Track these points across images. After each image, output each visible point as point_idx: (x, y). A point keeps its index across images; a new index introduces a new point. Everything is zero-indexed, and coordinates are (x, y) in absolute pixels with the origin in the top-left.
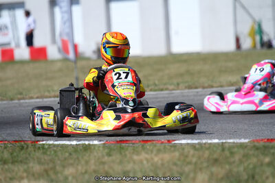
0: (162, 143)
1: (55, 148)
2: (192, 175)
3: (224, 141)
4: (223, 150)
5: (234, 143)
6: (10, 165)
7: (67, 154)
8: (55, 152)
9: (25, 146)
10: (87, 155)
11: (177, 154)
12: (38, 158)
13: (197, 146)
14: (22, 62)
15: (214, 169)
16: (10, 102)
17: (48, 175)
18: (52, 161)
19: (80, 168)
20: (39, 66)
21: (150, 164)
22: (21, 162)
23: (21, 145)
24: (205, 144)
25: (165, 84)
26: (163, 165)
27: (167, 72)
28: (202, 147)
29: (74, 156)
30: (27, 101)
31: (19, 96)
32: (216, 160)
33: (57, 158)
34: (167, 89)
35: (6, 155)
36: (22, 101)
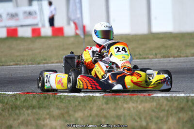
0: (144, 95)
1: (69, 98)
2: (165, 119)
3: (188, 95)
4: (188, 101)
6: (37, 110)
7: (77, 103)
8: (69, 101)
9: (48, 96)
10: (91, 103)
11: (155, 104)
12: (57, 105)
13: (169, 98)
14: (46, 38)
15: (181, 115)
16: (38, 65)
17: (64, 117)
18: (67, 107)
19: (86, 112)
20: (58, 40)
21: (135, 110)
22: (45, 107)
24: (175, 97)
25: (147, 54)
26: (144, 111)
27: (148, 46)
28: (172, 99)
29: (82, 104)
30: (50, 65)
31: (44, 61)
32: (182, 109)
33: (70, 105)
34: (148, 58)
35: (34, 102)
36: (46, 65)
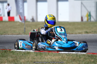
1: (17, 52)
3: (77, 53)
4: (77, 56)
5: (80, 54)
6: (1, 58)
7: (21, 55)
8: (17, 54)
9: (7, 51)
10: (29, 55)
11: (60, 57)
12: (11, 55)
14: (5, 22)
15: (74, 63)
16: (1, 35)
17: (15, 62)
18: (16, 57)
19: (26, 60)
21: (51, 60)
22: (5, 56)
23: (5, 51)
24: (70, 53)
26: (55, 60)
28: (69, 55)
29: (24, 55)
30: (7, 35)
31: (4, 34)
32: (74, 60)
33: (18, 56)
36: (5, 35)
